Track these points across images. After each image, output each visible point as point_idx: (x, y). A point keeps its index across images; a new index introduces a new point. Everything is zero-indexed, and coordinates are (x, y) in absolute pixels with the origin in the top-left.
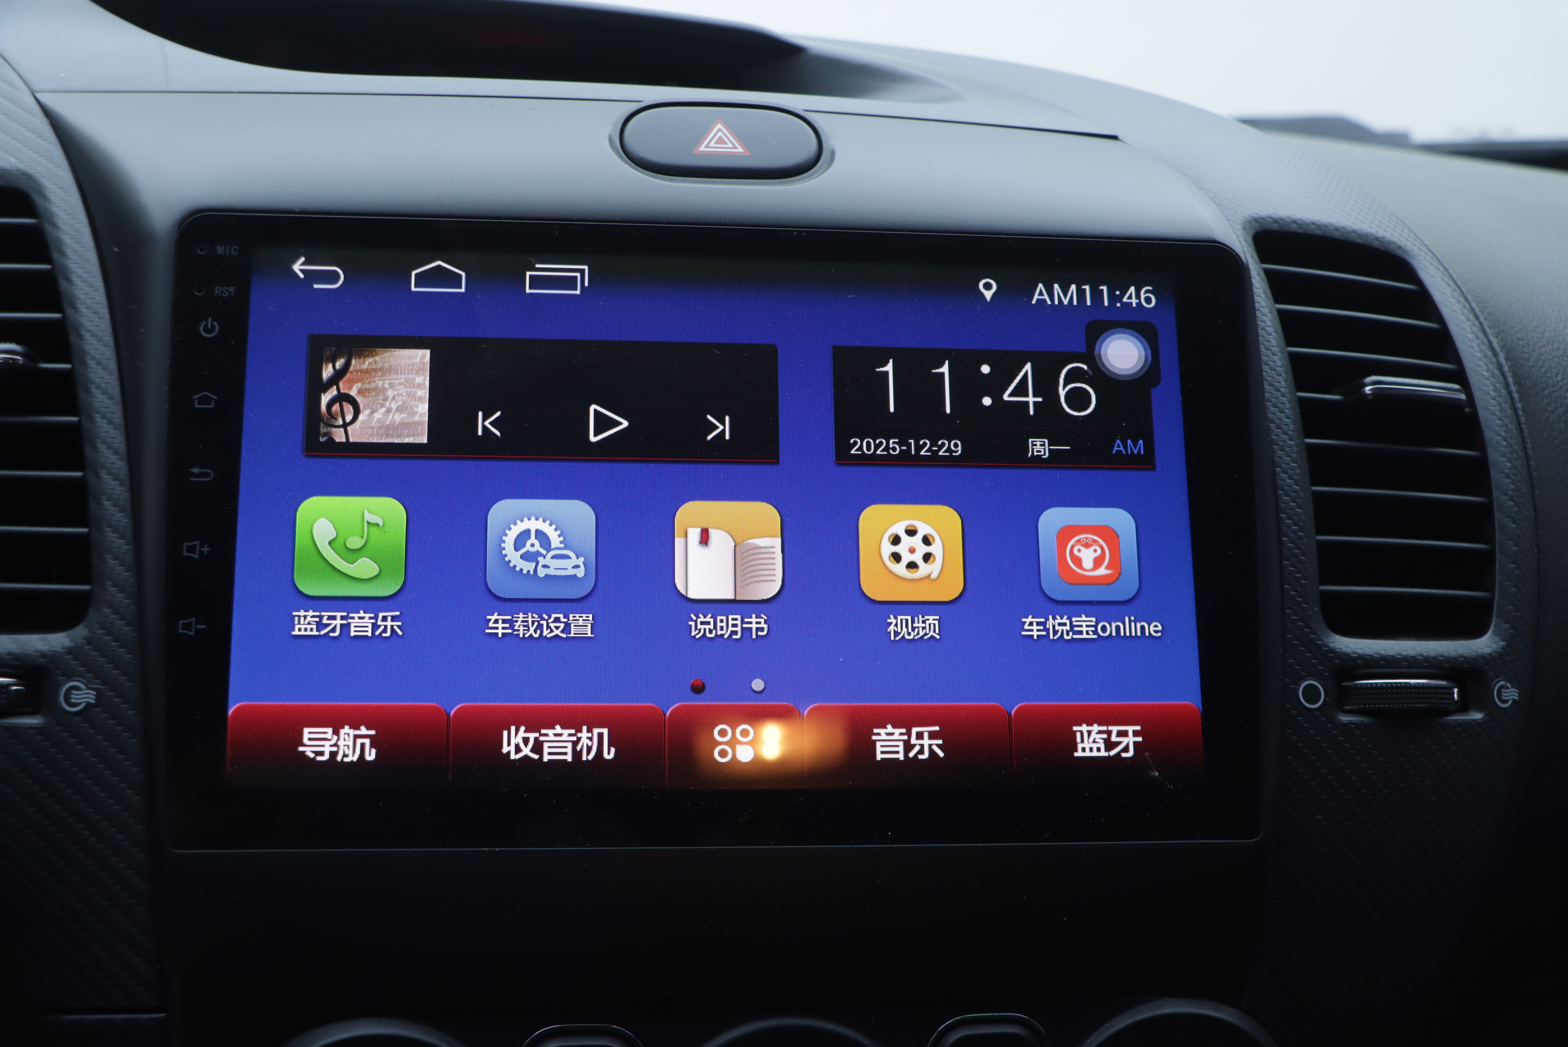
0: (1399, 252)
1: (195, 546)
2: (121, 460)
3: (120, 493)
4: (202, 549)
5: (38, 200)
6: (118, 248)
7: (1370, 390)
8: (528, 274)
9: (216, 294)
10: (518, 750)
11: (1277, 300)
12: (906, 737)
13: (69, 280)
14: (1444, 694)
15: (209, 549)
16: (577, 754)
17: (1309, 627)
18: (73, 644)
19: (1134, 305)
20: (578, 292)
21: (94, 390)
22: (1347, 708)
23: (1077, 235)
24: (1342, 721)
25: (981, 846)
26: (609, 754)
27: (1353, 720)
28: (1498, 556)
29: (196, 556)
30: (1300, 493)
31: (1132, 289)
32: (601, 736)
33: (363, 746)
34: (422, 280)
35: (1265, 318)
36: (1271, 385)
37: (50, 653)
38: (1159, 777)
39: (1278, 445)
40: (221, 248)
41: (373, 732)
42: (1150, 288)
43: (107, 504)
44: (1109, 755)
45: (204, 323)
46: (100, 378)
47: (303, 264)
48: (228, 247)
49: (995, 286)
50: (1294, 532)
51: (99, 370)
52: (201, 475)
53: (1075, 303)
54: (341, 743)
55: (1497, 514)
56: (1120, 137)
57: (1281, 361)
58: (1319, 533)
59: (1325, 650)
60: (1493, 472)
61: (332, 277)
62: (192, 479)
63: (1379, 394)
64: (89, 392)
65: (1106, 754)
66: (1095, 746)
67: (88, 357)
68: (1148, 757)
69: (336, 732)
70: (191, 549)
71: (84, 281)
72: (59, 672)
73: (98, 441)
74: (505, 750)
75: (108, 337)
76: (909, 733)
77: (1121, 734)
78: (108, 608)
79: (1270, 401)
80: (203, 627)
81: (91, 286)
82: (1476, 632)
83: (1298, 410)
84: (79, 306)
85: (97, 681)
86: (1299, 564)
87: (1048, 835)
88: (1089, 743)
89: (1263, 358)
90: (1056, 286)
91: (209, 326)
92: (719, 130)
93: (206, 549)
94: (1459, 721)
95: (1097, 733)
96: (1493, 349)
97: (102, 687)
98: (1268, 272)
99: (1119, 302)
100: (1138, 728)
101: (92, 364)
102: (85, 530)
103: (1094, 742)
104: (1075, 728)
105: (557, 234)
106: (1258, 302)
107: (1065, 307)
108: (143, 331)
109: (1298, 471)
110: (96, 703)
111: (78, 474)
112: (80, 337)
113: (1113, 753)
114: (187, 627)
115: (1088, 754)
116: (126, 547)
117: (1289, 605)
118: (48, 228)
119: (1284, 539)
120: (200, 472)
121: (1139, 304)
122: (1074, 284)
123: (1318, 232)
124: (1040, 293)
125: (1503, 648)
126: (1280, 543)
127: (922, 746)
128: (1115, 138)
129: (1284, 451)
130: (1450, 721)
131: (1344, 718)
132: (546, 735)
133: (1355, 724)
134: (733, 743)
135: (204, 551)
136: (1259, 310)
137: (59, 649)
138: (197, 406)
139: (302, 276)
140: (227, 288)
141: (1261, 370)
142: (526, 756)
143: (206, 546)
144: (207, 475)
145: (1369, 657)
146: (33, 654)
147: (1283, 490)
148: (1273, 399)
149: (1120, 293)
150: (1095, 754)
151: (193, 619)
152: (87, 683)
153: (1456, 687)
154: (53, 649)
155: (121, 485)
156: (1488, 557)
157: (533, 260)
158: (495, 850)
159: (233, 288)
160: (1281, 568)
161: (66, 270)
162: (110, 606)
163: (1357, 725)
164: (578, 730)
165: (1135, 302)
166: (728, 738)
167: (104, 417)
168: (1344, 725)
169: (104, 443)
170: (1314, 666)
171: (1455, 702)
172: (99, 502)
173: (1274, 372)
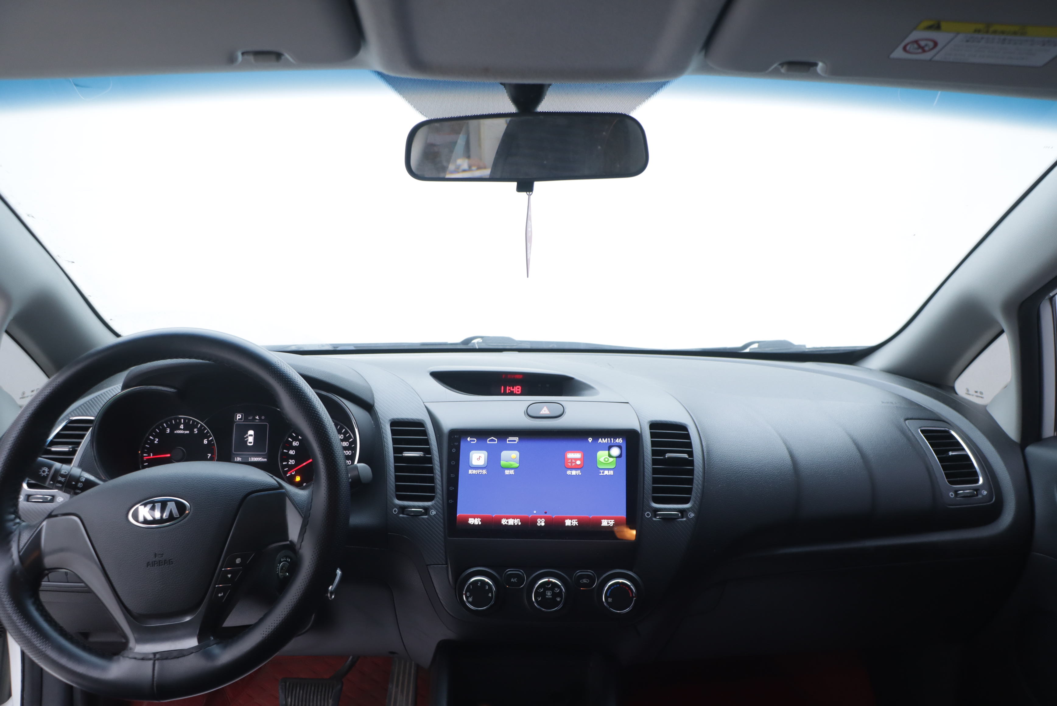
0: (685, 425)
1: (451, 488)
2: (440, 472)
3: (439, 478)
5: (425, 425)
6: (439, 435)
7: (667, 456)
8: (508, 439)
9: (455, 444)
10: (504, 523)
11: (651, 438)
13: (431, 440)
14: (676, 515)
16: (514, 524)
17: (649, 502)
18: (432, 504)
20: (516, 442)
23: (607, 429)
26: (520, 524)
28: (693, 488)
30: (650, 477)
32: (518, 521)
33: (479, 521)
35: (647, 443)
37: (428, 505)
38: (616, 529)
39: (646, 468)
40: (455, 436)
41: (480, 519)
42: (621, 439)
43: (437, 480)
46: (436, 458)
48: (457, 436)
49: (591, 439)
50: (647, 484)
52: (453, 476)
53: (607, 442)
54: (475, 521)
55: (694, 480)
56: (629, 402)
57: (649, 451)
58: (653, 484)
59: (652, 506)
60: (695, 471)
61: (474, 441)
63: (669, 457)
64: (434, 461)
65: (607, 525)
67: (434, 454)
68: (614, 526)
69: (474, 519)
71: (433, 440)
72: (430, 508)
74: (502, 523)
75: (437, 451)
76: (572, 521)
77: (611, 521)
79: (646, 459)
80: (453, 501)
81: (434, 442)
82: (687, 503)
83: (652, 460)
84: (432, 445)
86: (647, 490)
87: (595, 539)
88: (604, 523)
89: (645, 450)
90: (603, 439)
91: (454, 450)
92: (545, 409)
93: (453, 488)
94: (680, 520)
96: (702, 445)
97: (437, 511)
98: (650, 433)
99: (615, 442)
100: (614, 520)
101: (435, 456)
102: (434, 485)
104: (602, 520)
106: (645, 440)
107: (605, 443)
108: (443, 451)
109: (650, 472)
110: (436, 514)
111: (432, 475)
112: (432, 451)
113: (609, 525)
115: (604, 525)
116: (441, 488)
117: (645, 498)
118: (427, 431)
119: (645, 485)
121: (619, 442)
122: (606, 438)
123: (665, 423)
124: (600, 440)
125: (692, 506)
126: (644, 487)
127: (574, 523)
128: (628, 403)
130: (677, 520)
131: (655, 519)
132: (509, 520)
134: (541, 522)
136: (645, 442)
137: (430, 505)
138: (452, 463)
139: (469, 440)
140: (457, 443)
142: (506, 524)
145: (661, 508)
146: (426, 505)
147: (646, 476)
149: (616, 440)
151: (451, 500)
152: (435, 510)
153: (679, 514)
157: (508, 436)
158: (500, 540)
160: (644, 491)
161: (430, 438)
162: (438, 498)
163: (658, 521)
164: (515, 519)
165: (618, 442)
166: (540, 521)
167: (437, 465)
168: (655, 521)
169: (437, 470)
170: (649, 510)
171: (680, 517)
172: (436, 480)
173: (647, 453)
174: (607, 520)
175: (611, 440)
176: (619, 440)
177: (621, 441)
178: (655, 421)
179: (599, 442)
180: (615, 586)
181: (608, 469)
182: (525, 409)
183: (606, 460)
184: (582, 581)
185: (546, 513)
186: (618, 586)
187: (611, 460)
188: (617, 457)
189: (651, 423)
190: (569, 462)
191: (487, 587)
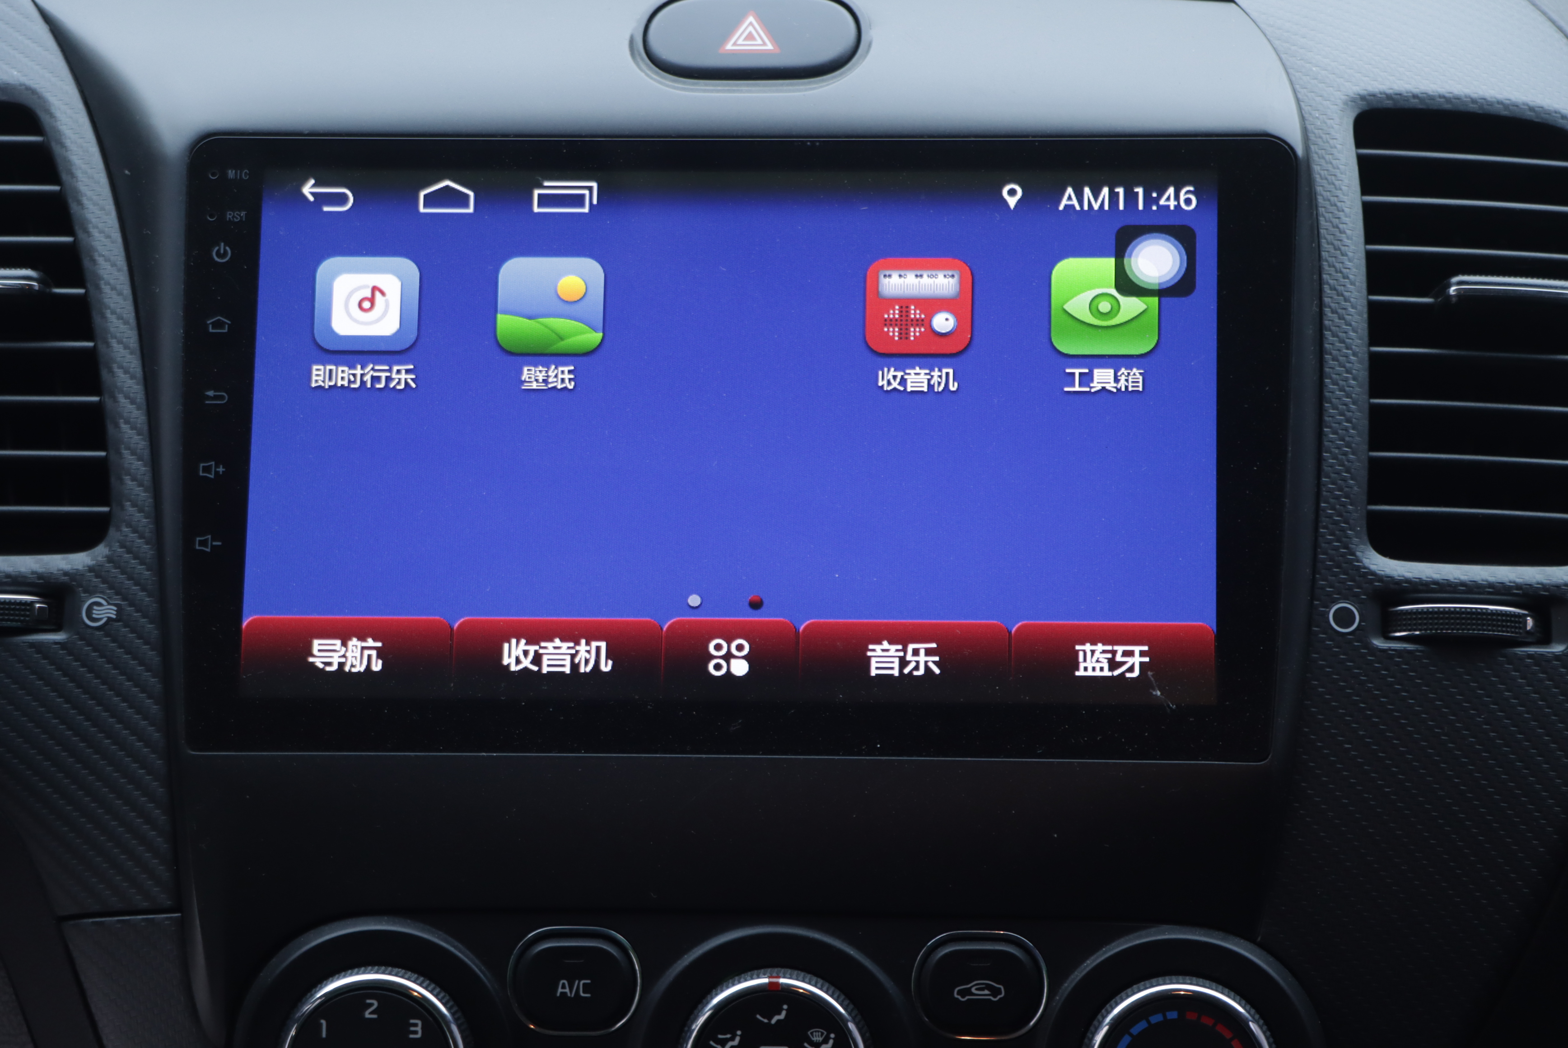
1: (210, 466)
2: (138, 384)
3: (137, 416)
4: (218, 470)
5: (44, 117)
6: (129, 171)
7: (1454, 291)
8: (536, 192)
9: (228, 219)
10: (518, 662)
12: (902, 654)
13: (80, 203)
15: (224, 470)
16: (575, 667)
17: (1346, 547)
18: (94, 562)
19: (1172, 208)
20: (586, 210)
21: (109, 316)
23: (1111, 134)
24: (1380, 647)
26: (606, 667)
27: (1396, 647)
29: (212, 476)
30: (1351, 406)
31: (1171, 191)
32: (598, 649)
33: (369, 657)
34: (430, 200)
35: (1341, 213)
37: (71, 571)
38: (1161, 696)
39: (1331, 354)
40: (232, 171)
41: (379, 644)
42: (1191, 188)
43: (124, 427)
44: (1113, 675)
45: (217, 248)
46: (115, 303)
47: (314, 186)
48: (239, 171)
49: (1020, 193)
50: (1338, 447)
51: (114, 294)
52: (216, 398)
53: (1106, 207)
54: (349, 654)
57: (1358, 260)
58: (1372, 448)
59: (1363, 572)
61: (341, 200)
62: (207, 402)
63: (1463, 297)
64: (104, 317)
65: (1110, 674)
66: (1098, 666)
67: (102, 281)
68: (1150, 677)
69: (344, 644)
70: (207, 469)
71: (95, 204)
72: (80, 589)
73: (115, 366)
74: (505, 662)
75: (121, 261)
76: (905, 650)
77: (1127, 654)
78: (127, 528)
79: (1329, 307)
80: (219, 543)
81: (102, 209)
83: (1368, 316)
84: (91, 230)
85: (117, 597)
86: (1340, 482)
87: (1040, 751)
88: (1092, 662)
89: (1329, 259)
90: (1087, 191)
91: (222, 251)
93: (221, 469)
94: (1529, 653)
95: (1101, 653)
97: (122, 603)
98: (1367, 161)
99: (1155, 205)
100: (1146, 648)
101: (106, 289)
103: (1097, 661)
104: (1078, 647)
107: (1094, 212)
108: (156, 256)
109: (1354, 382)
110: (116, 618)
111: (95, 399)
112: (94, 261)
113: (1116, 673)
115: (1090, 673)
116: (144, 469)
117: (1324, 524)
118: (56, 149)
119: (1325, 454)
120: (214, 395)
121: (1178, 207)
122: (1106, 186)
124: (1069, 195)
126: (1320, 459)
127: (918, 662)
129: (1337, 360)
130: (1520, 653)
131: (1383, 645)
132: (545, 648)
133: (1394, 649)
134: (728, 657)
135: (219, 472)
137: (80, 567)
138: (211, 330)
139: (311, 198)
140: (239, 213)
142: (526, 669)
143: (221, 466)
144: (221, 398)
145: (1417, 580)
146: (55, 572)
147: (1330, 403)
148: (1333, 305)
149: (1158, 195)
150: (1098, 673)
151: (209, 537)
152: (108, 599)
153: (1530, 616)
154: (75, 568)
155: (138, 409)
157: (540, 178)
159: (244, 213)
160: (1319, 485)
161: (76, 192)
162: (129, 525)
163: (1399, 652)
164: (577, 643)
165: (1172, 204)
166: (723, 652)
167: (120, 342)
168: (1384, 651)
169: (120, 367)
170: (1350, 588)
171: (1528, 632)
172: (117, 426)
173: (1339, 275)
174: (1109, 648)
175: (1131, 197)
176: (1177, 197)
177: (1188, 202)
178: (1389, 97)
179: (1061, 208)
180: (1156, 1019)
181: (1115, 361)
182: (633, 25)
183: (1105, 306)
184: (962, 993)
185: (756, 605)
186: (1173, 1015)
187: (1132, 306)
188: (1163, 293)
189: (1363, 106)
190: (891, 323)
191: (417, 1029)
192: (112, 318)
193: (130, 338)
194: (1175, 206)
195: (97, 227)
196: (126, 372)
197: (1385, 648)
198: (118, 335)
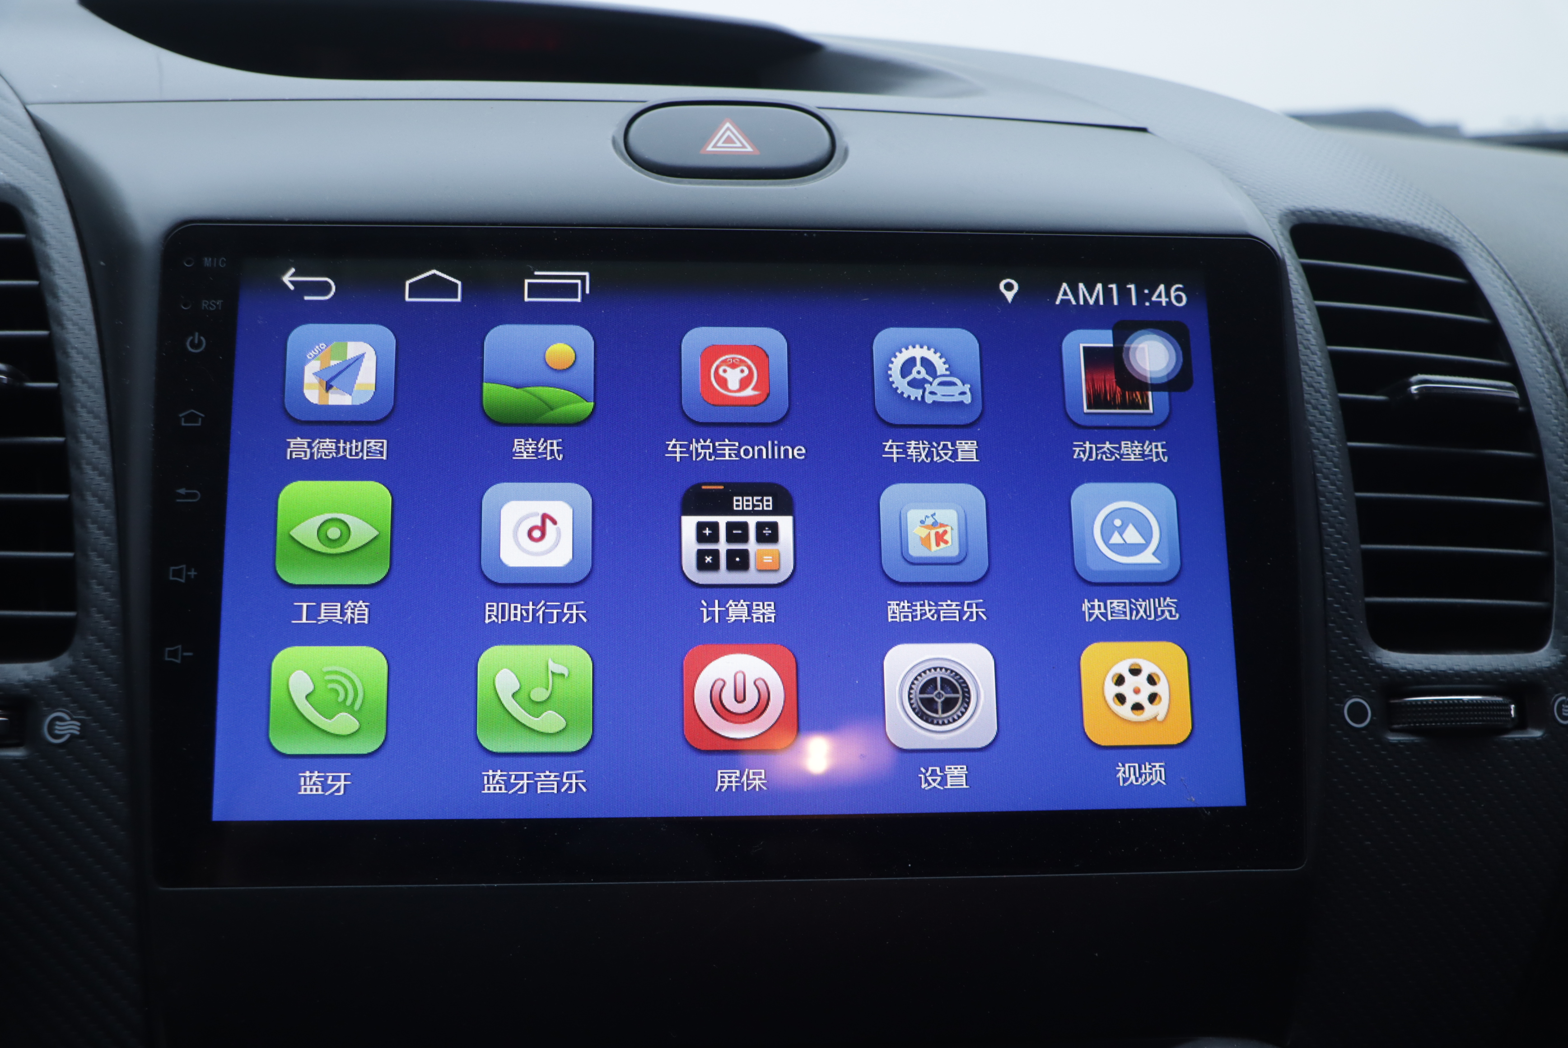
0: (1446, 244)
1: (181, 570)
2: (106, 481)
3: (105, 515)
4: (189, 573)
5: (26, 215)
6: (104, 262)
7: (1416, 389)
8: (527, 281)
9: (203, 308)
11: (1316, 296)
13: (55, 296)
14: (1500, 710)
15: (196, 573)
17: (1354, 641)
18: (57, 673)
19: (1164, 304)
20: (579, 300)
21: (79, 409)
22: (1396, 726)
23: (1103, 231)
24: (1391, 741)
25: (1006, 877)
27: (1403, 740)
28: (1556, 563)
29: (183, 581)
30: (1343, 500)
31: (1162, 287)
34: (416, 290)
35: (1304, 316)
36: (1311, 386)
37: (33, 683)
39: (1318, 449)
40: (208, 259)
42: (1181, 286)
43: (92, 527)
45: (191, 338)
46: (86, 396)
47: (293, 275)
48: (215, 259)
49: (1016, 286)
50: (1337, 541)
51: (85, 388)
52: (187, 496)
53: (1101, 303)
55: (1555, 520)
56: (1150, 129)
57: (1320, 360)
58: (1364, 541)
59: (1371, 666)
60: (1549, 474)
61: (323, 288)
62: (178, 500)
63: (1427, 395)
64: (74, 411)
67: (74, 375)
68: (1183, 781)
70: (178, 573)
71: (71, 297)
72: (42, 702)
73: (84, 462)
75: (94, 354)
78: (92, 636)
79: (1310, 403)
80: (190, 654)
81: (77, 302)
82: (1535, 645)
83: (1340, 412)
84: (66, 322)
85: (81, 711)
86: (1343, 575)
87: (1078, 866)
89: (1302, 357)
90: (1081, 286)
91: (196, 341)
93: (193, 573)
94: (1516, 739)
96: (1548, 344)
97: (87, 718)
98: (1306, 268)
99: (1148, 301)
101: (78, 382)
102: (70, 554)
105: (556, 239)
106: (1297, 299)
107: (1091, 307)
108: (128, 347)
109: (1340, 476)
110: (80, 734)
111: (64, 496)
112: (66, 354)
114: (173, 654)
116: (111, 572)
117: (1333, 618)
118: (36, 244)
119: (1325, 548)
120: (186, 493)
121: (1169, 303)
122: (1100, 282)
123: (1360, 225)
124: (1064, 292)
125: (1563, 661)
126: (1322, 553)
128: (1144, 130)
129: (1325, 455)
130: (1506, 740)
131: (1393, 738)
133: (1404, 744)
135: (190, 575)
136: (1297, 307)
137: (43, 679)
138: (183, 424)
139: (292, 287)
141: (1300, 371)
143: (193, 569)
144: (194, 496)
145: (1419, 672)
146: (16, 684)
147: (1324, 496)
148: (1313, 401)
149: (1149, 291)
151: (180, 647)
152: (71, 713)
153: (1512, 704)
154: (37, 679)
155: (106, 507)
156: (1546, 565)
157: (531, 267)
158: (494, 886)
159: (220, 301)
160: (1324, 579)
161: (53, 286)
162: (94, 633)
163: (1407, 747)
165: (1164, 300)
167: (90, 437)
168: (1393, 747)
169: (89, 463)
170: (1361, 683)
171: (1512, 721)
172: (85, 525)
173: (1314, 372)
175: (1124, 294)
176: (1168, 295)
177: (1179, 299)
178: (1314, 213)
179: (1058, 302)
182: (614, 129)
189: (1295, 221)
192: (83, 412)
193: (100, 432)
194: (1167, 302)
195: (72, 320)
196: (95, 469)
197: (1395, 741)
198: (88, 429)
